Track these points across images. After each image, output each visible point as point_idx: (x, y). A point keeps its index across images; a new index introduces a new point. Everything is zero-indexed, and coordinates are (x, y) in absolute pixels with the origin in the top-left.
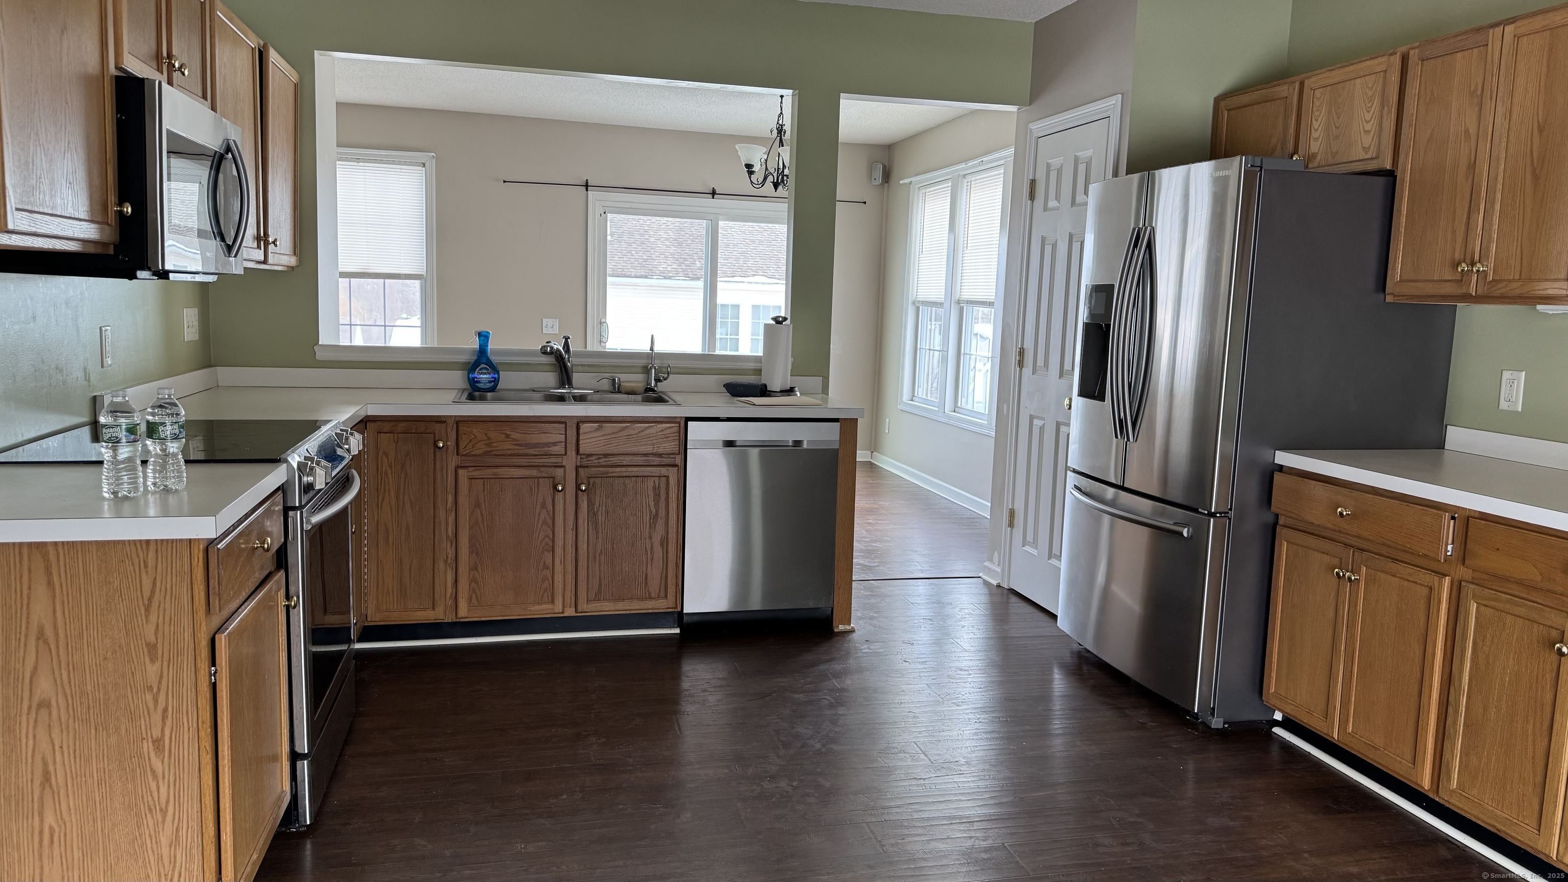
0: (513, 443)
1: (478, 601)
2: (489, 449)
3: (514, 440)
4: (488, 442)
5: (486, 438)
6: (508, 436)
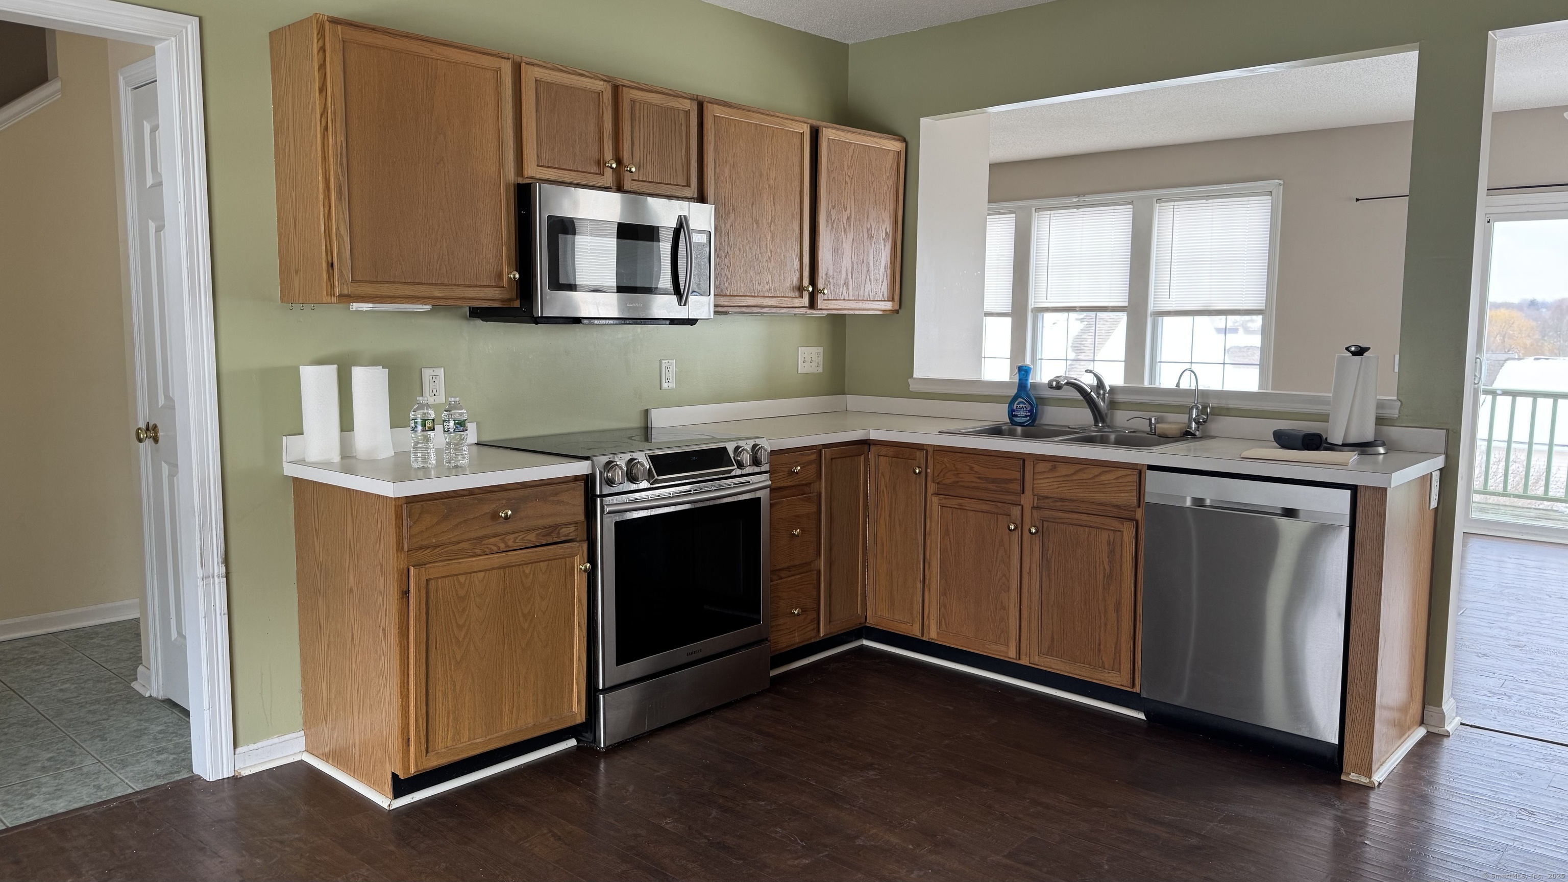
0: (977, 476)
1: (946, 626)
2: (957, 480)
3: (977, 472)
4: (955, 472)
5: (954, 468)
6: (971, 468)
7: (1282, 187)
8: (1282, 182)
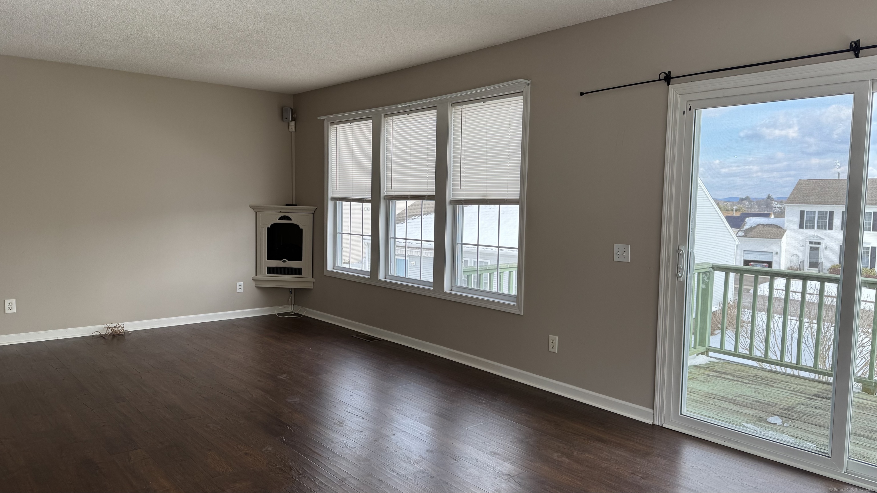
7: (530, 86)
8: (529, 82)
